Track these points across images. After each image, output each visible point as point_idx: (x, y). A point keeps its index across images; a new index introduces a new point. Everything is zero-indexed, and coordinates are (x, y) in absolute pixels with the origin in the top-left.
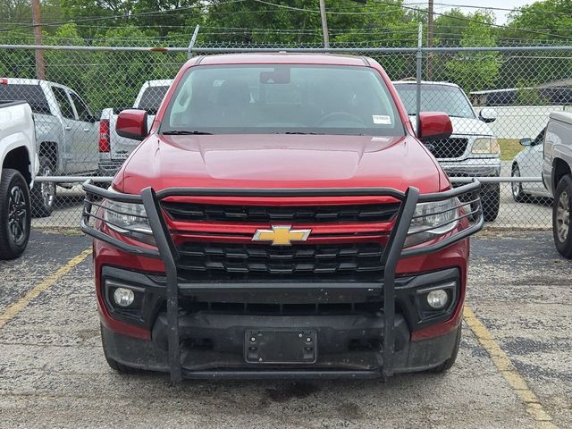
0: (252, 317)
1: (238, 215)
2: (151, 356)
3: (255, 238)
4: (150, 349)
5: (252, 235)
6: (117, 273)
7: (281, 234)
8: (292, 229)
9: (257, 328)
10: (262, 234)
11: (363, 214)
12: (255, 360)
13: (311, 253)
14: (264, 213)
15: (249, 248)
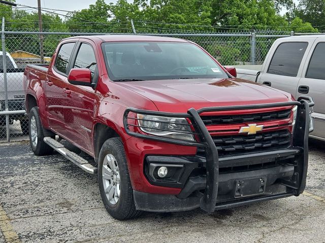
0: (238, 173)
1: (229, 120)
2: (173, 204)
3: (241, 131)
4: (173, 200)
5: (238, 130)
6: (161, 159)
7: (252, 128)
8: (257, 125)
9: (242, 179)
10: (243, 129)
11: (280, 115)
12: (238, 196)
13: (261, 137)
14: (239, 118)
15: (233, 137)
